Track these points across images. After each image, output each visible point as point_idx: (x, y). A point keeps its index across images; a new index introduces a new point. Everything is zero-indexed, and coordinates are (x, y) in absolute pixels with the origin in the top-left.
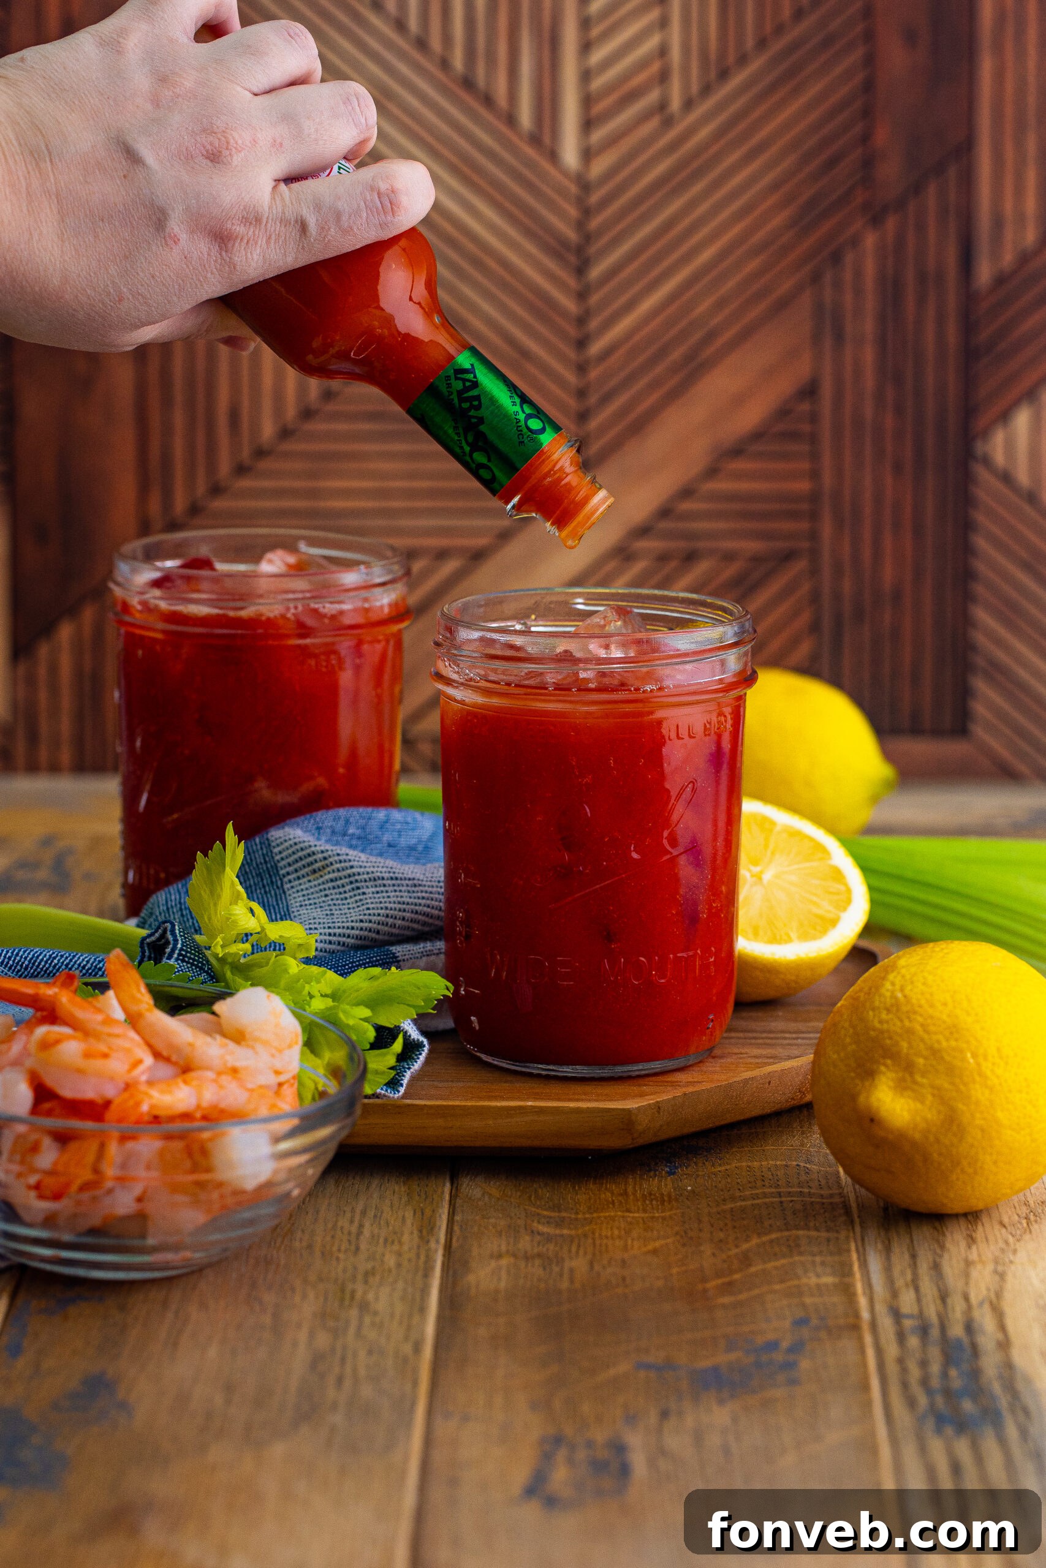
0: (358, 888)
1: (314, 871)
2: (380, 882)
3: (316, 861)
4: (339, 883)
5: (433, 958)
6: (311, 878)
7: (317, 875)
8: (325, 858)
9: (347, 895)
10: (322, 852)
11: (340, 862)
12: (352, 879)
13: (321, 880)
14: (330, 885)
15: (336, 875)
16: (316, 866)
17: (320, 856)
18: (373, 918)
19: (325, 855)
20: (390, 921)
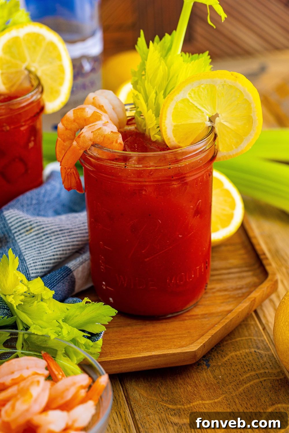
0: (48, 237)
1: (27, 231)
2: (56, 233)
3: (27, 226)
4: (39, 235)
5: (84, 264)
6: (26, 233)
7: (29, 232)
8: (31, 225)
9: (44, 241)
10: (29, 222)
11: (38, 226)
12: (45, 233)
13: (31, 235)
14: (35, 237)
15: (37, 232)
16: (28, 228)
17: (28, 224)
18: (58, 253)
19: (31, 223)
20: (65, 252)
